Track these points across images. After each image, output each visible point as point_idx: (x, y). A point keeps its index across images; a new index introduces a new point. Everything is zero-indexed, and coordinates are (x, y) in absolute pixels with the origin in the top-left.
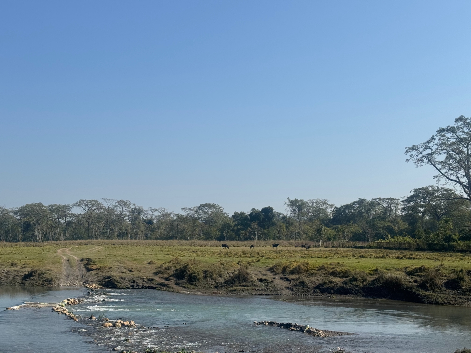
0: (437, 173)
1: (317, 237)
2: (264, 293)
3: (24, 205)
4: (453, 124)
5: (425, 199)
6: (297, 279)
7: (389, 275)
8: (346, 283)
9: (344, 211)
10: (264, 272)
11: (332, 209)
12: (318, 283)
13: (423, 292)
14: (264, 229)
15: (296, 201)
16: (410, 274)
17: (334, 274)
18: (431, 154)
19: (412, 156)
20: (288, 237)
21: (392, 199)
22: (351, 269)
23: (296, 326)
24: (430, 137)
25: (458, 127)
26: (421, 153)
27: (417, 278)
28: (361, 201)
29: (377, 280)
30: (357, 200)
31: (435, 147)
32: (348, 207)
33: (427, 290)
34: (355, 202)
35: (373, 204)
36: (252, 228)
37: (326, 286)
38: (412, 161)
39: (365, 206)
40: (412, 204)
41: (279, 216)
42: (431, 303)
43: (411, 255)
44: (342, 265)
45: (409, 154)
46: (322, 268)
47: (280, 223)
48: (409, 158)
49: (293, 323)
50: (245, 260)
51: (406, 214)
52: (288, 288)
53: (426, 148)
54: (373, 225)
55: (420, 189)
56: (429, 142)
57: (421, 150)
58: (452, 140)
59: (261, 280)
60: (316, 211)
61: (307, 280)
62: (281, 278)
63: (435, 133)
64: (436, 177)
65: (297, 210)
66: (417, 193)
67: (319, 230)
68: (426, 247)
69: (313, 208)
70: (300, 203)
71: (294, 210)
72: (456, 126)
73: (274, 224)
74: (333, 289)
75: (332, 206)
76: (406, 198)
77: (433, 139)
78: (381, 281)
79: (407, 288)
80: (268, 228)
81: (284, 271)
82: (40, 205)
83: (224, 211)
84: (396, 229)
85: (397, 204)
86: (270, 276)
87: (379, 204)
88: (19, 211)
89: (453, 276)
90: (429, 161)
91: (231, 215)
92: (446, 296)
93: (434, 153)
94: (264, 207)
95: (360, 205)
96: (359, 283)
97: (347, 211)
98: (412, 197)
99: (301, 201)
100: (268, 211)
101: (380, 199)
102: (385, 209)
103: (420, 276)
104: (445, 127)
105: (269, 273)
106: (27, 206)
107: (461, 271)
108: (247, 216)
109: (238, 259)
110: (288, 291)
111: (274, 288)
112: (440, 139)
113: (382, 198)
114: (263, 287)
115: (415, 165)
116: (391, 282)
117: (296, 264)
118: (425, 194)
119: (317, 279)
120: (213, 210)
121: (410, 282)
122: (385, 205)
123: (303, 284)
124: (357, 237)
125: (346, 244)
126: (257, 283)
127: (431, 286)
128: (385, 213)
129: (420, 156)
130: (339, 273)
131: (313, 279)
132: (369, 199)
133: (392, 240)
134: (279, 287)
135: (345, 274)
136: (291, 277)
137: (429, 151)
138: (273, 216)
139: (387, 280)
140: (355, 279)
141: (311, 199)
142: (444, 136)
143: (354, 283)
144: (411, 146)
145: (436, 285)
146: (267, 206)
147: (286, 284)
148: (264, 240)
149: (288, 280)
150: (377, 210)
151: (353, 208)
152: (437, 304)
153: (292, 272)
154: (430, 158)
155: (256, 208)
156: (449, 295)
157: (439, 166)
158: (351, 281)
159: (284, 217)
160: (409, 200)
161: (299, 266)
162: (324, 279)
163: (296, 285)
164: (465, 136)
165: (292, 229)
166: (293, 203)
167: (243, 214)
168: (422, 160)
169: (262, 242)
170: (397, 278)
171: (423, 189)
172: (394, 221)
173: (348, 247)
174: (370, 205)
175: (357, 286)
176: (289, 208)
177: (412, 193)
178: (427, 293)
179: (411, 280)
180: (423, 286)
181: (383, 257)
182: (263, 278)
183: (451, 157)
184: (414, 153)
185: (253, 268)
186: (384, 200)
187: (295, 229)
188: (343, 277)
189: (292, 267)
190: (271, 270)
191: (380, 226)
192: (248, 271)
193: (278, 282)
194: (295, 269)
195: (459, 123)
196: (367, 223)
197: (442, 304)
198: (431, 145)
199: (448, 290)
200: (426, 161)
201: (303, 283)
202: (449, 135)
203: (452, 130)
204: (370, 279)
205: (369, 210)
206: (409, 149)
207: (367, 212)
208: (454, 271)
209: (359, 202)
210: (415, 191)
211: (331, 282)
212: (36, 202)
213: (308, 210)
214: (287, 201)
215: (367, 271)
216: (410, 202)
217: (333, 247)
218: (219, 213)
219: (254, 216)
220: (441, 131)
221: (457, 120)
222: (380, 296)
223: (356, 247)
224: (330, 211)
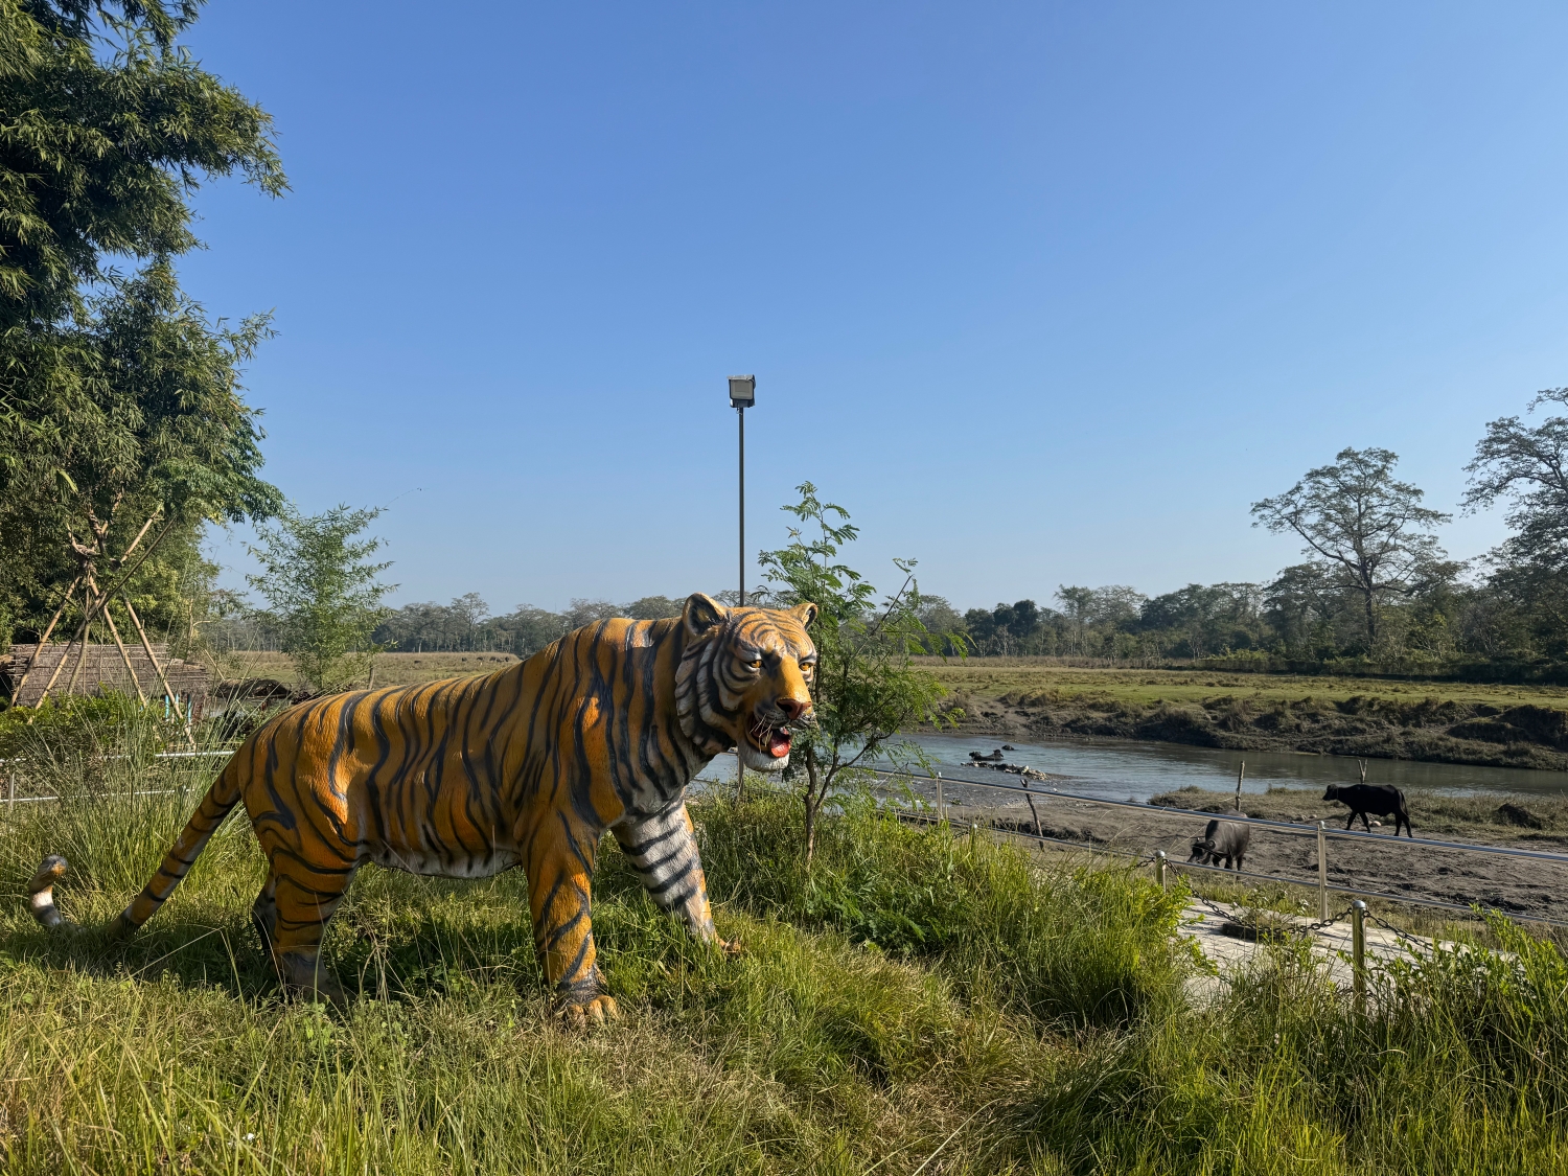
0: (1307, 544)
1: (1104, 650)
2: (989, 731)
3: (638, 599)
4: (1333, 463)
5: (1305, 584)
6: (1040, 714)
7: (1174, 709)
8: (1109, 719)
9: (1162, 606)
10: (992, 703)
11: (1142, 603)
12: (1069, 719)
13: (1222, 733)
14: (1019, 637)
15: (1074, 590)
16: (1209, 707)
17: (1094, 707)
18: (1297, 513)
19: (1262, 517)
20: (1059, 652)
21: (1248, 586)
22: (1120, 700)
23: (1012, 768)
24: (1294, 486)
25: (1343, 468)
26: (1279, 512)
27: (1217, 713)
28: (1193, 590)
29: (1157, 716)
30: (1185, 587)
31: (1303, 501)
32: (1168, 598)
33: (1227, 729)
34: (1182, 591)
35: (1214, 594)
36: (998, 636)
37: (1080, 724)
38: (1263, 526)
39: (1200, 598)
40: (1281, 593)
41: (1048, 615)
42: (1231, 748)
43: (1236, 680)
44: (1109, 694)
45: (1259, 514)
46: (1078, 698)
47: (1045, 628)
48: (1257, 520)
49: (1009, 765)
50: (966, 686)
51: (1271, 611)
52: (1025, 726)
53: (1288, 503)
54: (1214, 630)
55: (1295, 568)
56: (1292, 493)
57: (1278, 507)
58: (1332, 490)
59: (986, 715)
60: (1113, 607)
61: (1053, 715)
62: (1016, 712)
63: (1302, 478)
64: (1307, 551)
65: (1076, 605)
66: (1291, 575)
67: (1109, 639)
68: (1284, 668)
69: (1107, 600)
70: (1082, 594)
71: (1071, 606)
72: (1338, 466)
73: (1036, 629)
74: (1090, 727)
75: (1141, 597)
76: (1271, 584)
77: (1298, 488)
78: (1163, 717)
79: (1200, 727)
80: (1026, 635)
81: (1021, 703)
82: (662, 599)
83: (952, 608)
84: (1253, 636)
85: (1256, 594)
86: (999, 709)
87: (1225, 593)
88: (631, 608)
89: (1269, 710)
90: (1294, 524)
91: (963, 615)
92: (1253, 738)
93: (1301, 511)
94: (1019, 600)
95: (1192, 596)
96: (1130, 720)
97: (1168, 606)
98: (1281, 581)
99: (1083, 590)
100: (1025, 607)
101: (1226, 585)
102: (1236, 602)
103: (1223, 710)
104: (1319, 468)
105: (999, 705)
106: (643, 601)
107: (1283, 703)
108: (989, 616)
109: (957, 685)
110: (1024, 729)
111: (1004, 725)
112: (1312, 488)
113: (1230, 583)
114: (989, 724)
115: (1270, 532)
116: (1176, 717)
117: (1039, 693)
118: (1304, 576)
119: (1068, 714)
120: (934, 605)
121: (1205, 718)
122: (1236, 595)
123: (1046, 720)
124: (1182, 650)
125: (1154, 663)
126: (981, 718)
127: (1234, 724)
128: (1235, 609)
129: (1278, 516)
130: (1102, 706)
131: (1063, 713)
132: (1207, 584)
133: (1233, 656)
134: (1011, 724)
135: (1111, 707)
136: (1031, 710)
137: (1291, 509)
138: (1036, 615)
139: (1170, 715)
140: (1124, 714)
141: (1103, 586)
142: (1319, 482)
143: (1123, 719)
144: (1261, 501)
145: (1241, 722)
146: (1024, 599)
147: (1023, 720)
148: (1019, 655)
149: (1026, 714)
150: (1223, 603)
151: (1179, 601)
152: (1240, 749)
153: (1033, 704)
154: (1294, 519)
155: (1005, 603)
156: (1259, 736)
157: (1309, 533)
158: (1117, 716)
159: (1058, 616)
160: (1275, 587)
161: (1043, 695)
162: (1078, 713)
163: (1037, 722)
164: (1353, 482)
165: (1067, 636)
166: (1069, 594)
167: (982, 612)
168: (1282, 524)
169: (1015, 659)
170: (1185, 713)
171: (1300, 567)
172: (1253, 624)
173: (1158, 668)
174: (1208, 595)
175: (1126, 724)
176: (1063, 603)
177: (1282, 576)
178: (1226, 734)
179: (1208, 716)
180: (1223, 725)
181: (1186, 682)
182: (990, 711)
183: (1329, 518)
184: (1266, 512)
185: (977, 698)
186: (1234, 586)
187: (1072, 637)
188: (1107, 711)
189: (1034, 696)
190: (1003, 700)
191: (1225, 631)
192: (969, 702)
193: (1012, 717)
194: (1037, 699)
195: (1345, 461)
196: (1202, 626)
197: (1246, 749)
198: (1296, 497)
199: (1258, 730)
200: (1287, 524)
201: (1046, 718)
202: (1327, 481)
203: (1331, 472)
204: (1147, 714)
205: (1209, 604)
206: (1259, 505)
207: (1204, 607)
208: (1272, 703)
209: (1188, 590)
210: (1288, 571)
211: (1088, 718)
212: (656, 594)
213: (1099, 605)
214: (1059, 590)
215: (1145, 704)
216: (1277, 590)
217: (1132, 667)
218: (943, 610)
219: (1002, 615)
220: (1313, 475)
221: (1341, 456)
222: (1159, 738)
223: (1170, 668)
224: (1137, 608)
